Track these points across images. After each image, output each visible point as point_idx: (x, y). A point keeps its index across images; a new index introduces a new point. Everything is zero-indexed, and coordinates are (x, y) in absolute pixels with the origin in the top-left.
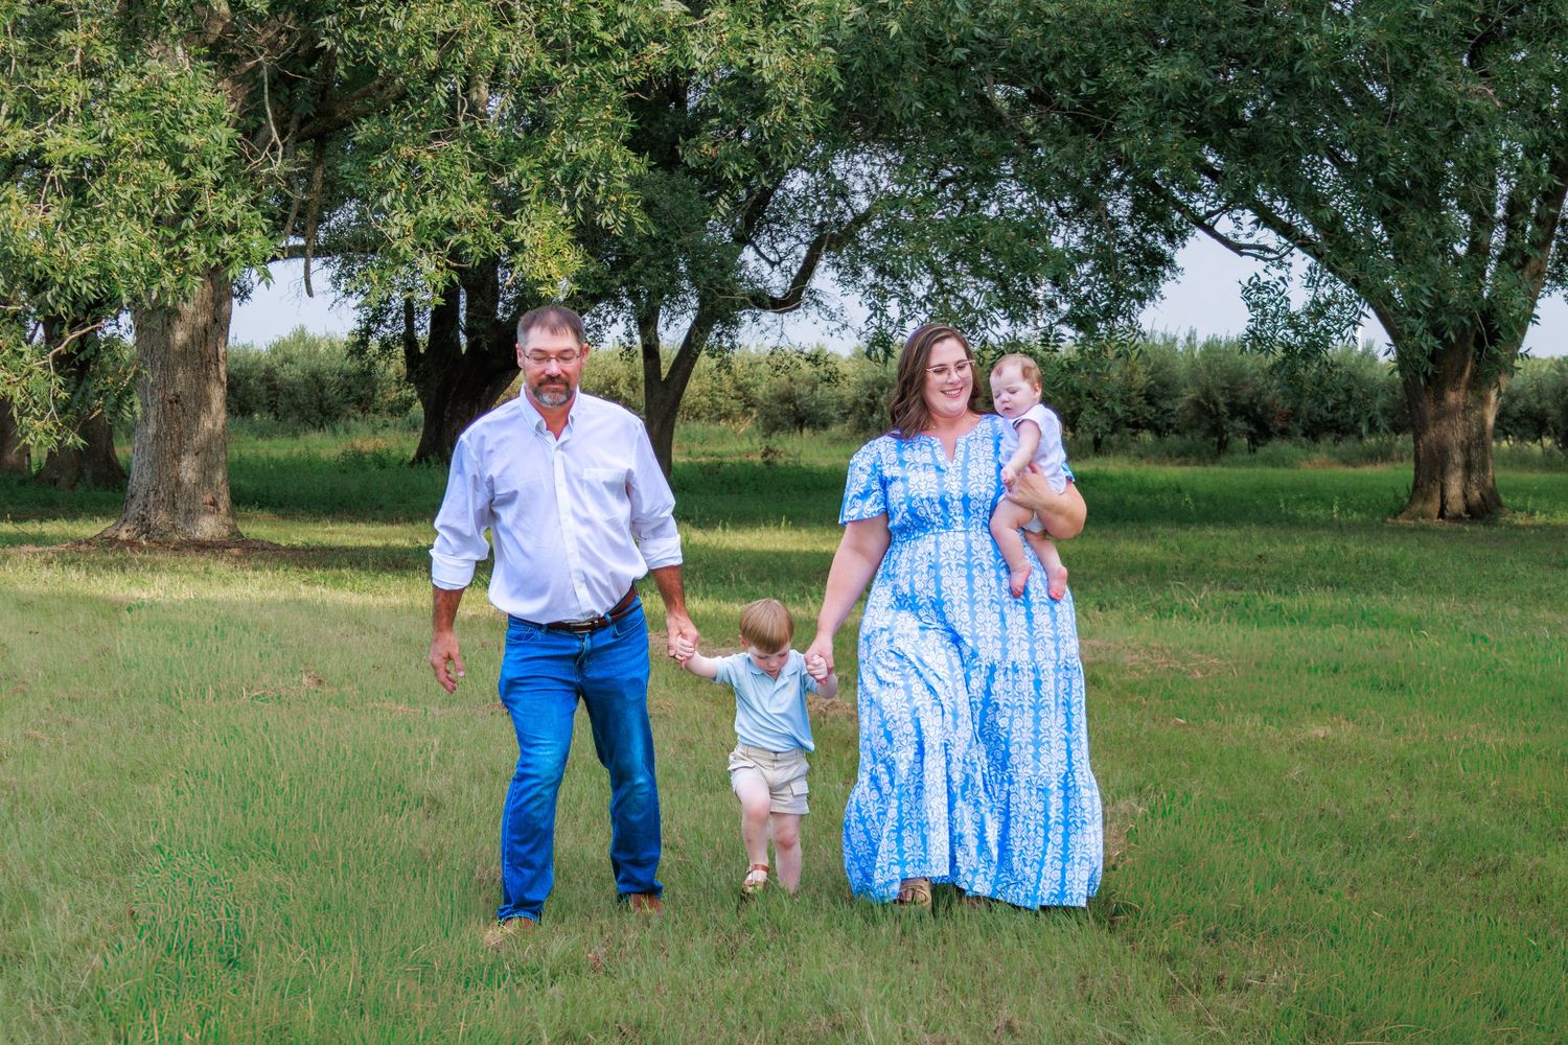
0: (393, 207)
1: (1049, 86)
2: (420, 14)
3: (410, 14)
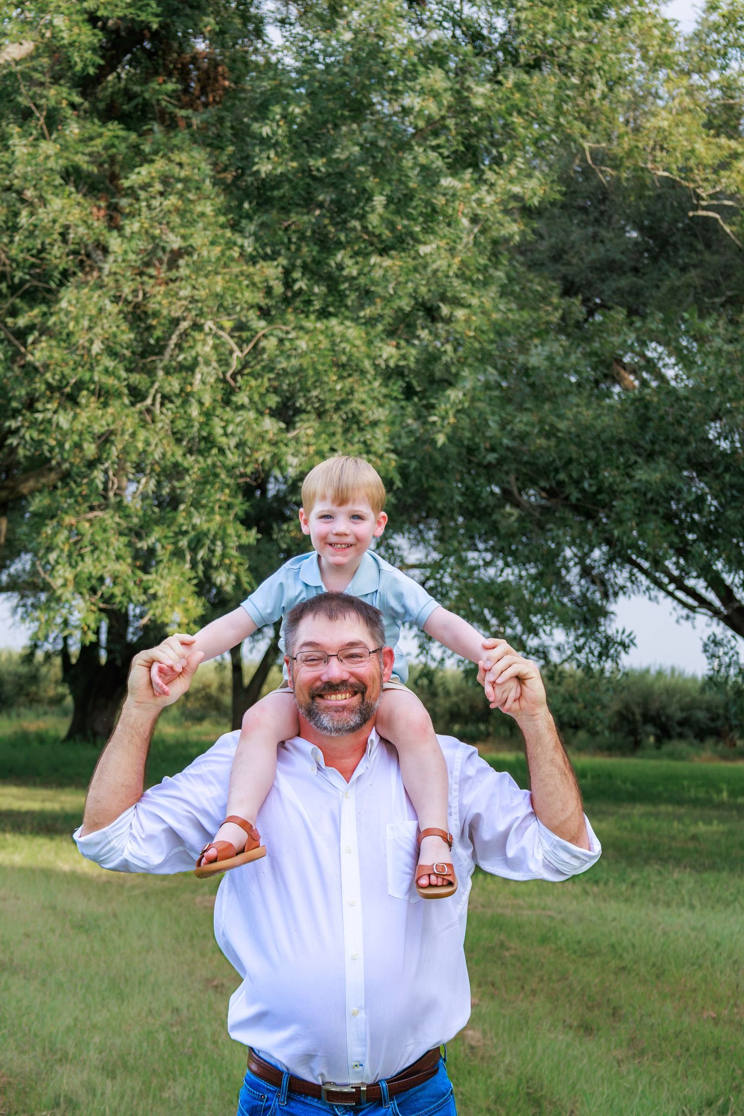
0: (57, 562)
1: (561, 484)
2: (84, 417)
3: (75, 416)
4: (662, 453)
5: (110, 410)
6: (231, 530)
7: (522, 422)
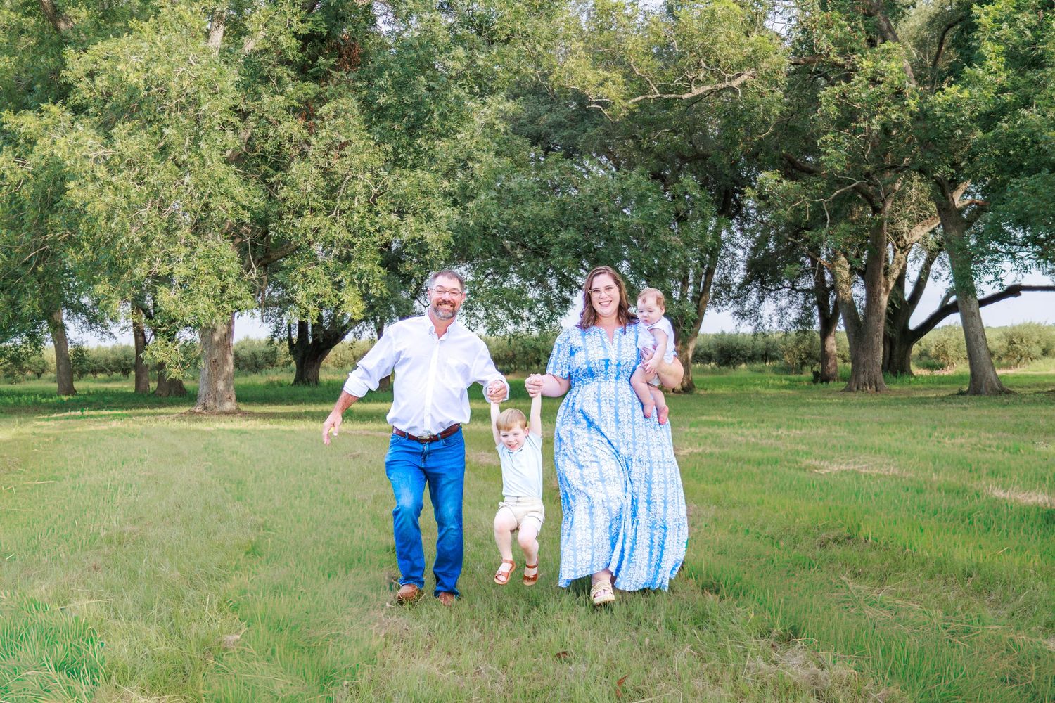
0: (298, 289)
2: (306, 222)
3: (302, 222)
4: (572, 225)
5: (319, 218)
6: (376, 270)
7: (508, 213)
